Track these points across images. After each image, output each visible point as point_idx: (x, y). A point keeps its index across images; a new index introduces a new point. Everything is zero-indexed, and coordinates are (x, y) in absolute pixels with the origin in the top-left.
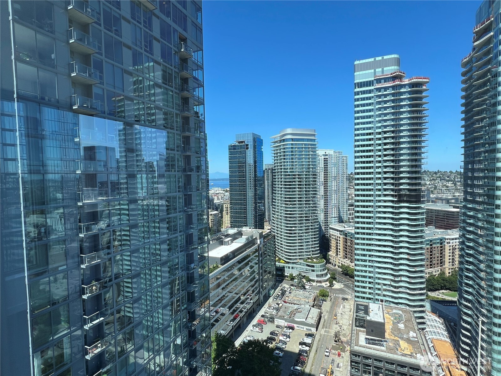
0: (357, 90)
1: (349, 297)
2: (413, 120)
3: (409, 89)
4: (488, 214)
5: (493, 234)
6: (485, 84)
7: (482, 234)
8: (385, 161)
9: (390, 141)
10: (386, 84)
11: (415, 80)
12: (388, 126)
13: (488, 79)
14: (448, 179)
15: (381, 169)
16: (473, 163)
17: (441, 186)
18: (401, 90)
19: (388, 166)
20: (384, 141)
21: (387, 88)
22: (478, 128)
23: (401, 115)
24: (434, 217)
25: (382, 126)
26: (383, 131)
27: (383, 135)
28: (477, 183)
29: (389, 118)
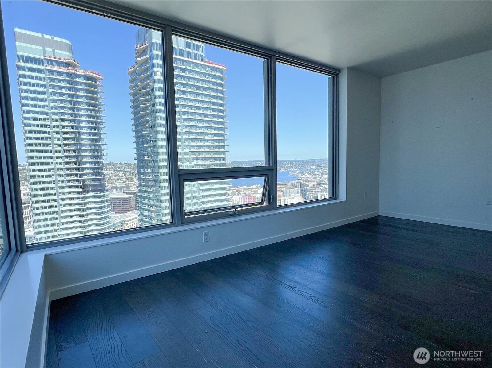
0: (21, 64)
2: (92, 112)
3: (85, 81)
4: (156, 194)
5: (161, 209)
6: (146, 94)
7: (154, 210)
8: (66, 151)
9: (69, 130)
10: (59, 68)
11: (89, 73)
12: (66, 114)
13: (149, 91)
14: (119, 169)
15: (62, 160)
16: (143, 155)
17: (114, 176)
18: (76, 80)
19: (69, 157)
20: (62, 129)
21: (61, 73)
22: (144, 128)
23: (78, 105)
24: (112, 205)
25: (58, 113)
26: (60, 118)
27: (61, 123)
28: (147, 171)
29: (66, 106)
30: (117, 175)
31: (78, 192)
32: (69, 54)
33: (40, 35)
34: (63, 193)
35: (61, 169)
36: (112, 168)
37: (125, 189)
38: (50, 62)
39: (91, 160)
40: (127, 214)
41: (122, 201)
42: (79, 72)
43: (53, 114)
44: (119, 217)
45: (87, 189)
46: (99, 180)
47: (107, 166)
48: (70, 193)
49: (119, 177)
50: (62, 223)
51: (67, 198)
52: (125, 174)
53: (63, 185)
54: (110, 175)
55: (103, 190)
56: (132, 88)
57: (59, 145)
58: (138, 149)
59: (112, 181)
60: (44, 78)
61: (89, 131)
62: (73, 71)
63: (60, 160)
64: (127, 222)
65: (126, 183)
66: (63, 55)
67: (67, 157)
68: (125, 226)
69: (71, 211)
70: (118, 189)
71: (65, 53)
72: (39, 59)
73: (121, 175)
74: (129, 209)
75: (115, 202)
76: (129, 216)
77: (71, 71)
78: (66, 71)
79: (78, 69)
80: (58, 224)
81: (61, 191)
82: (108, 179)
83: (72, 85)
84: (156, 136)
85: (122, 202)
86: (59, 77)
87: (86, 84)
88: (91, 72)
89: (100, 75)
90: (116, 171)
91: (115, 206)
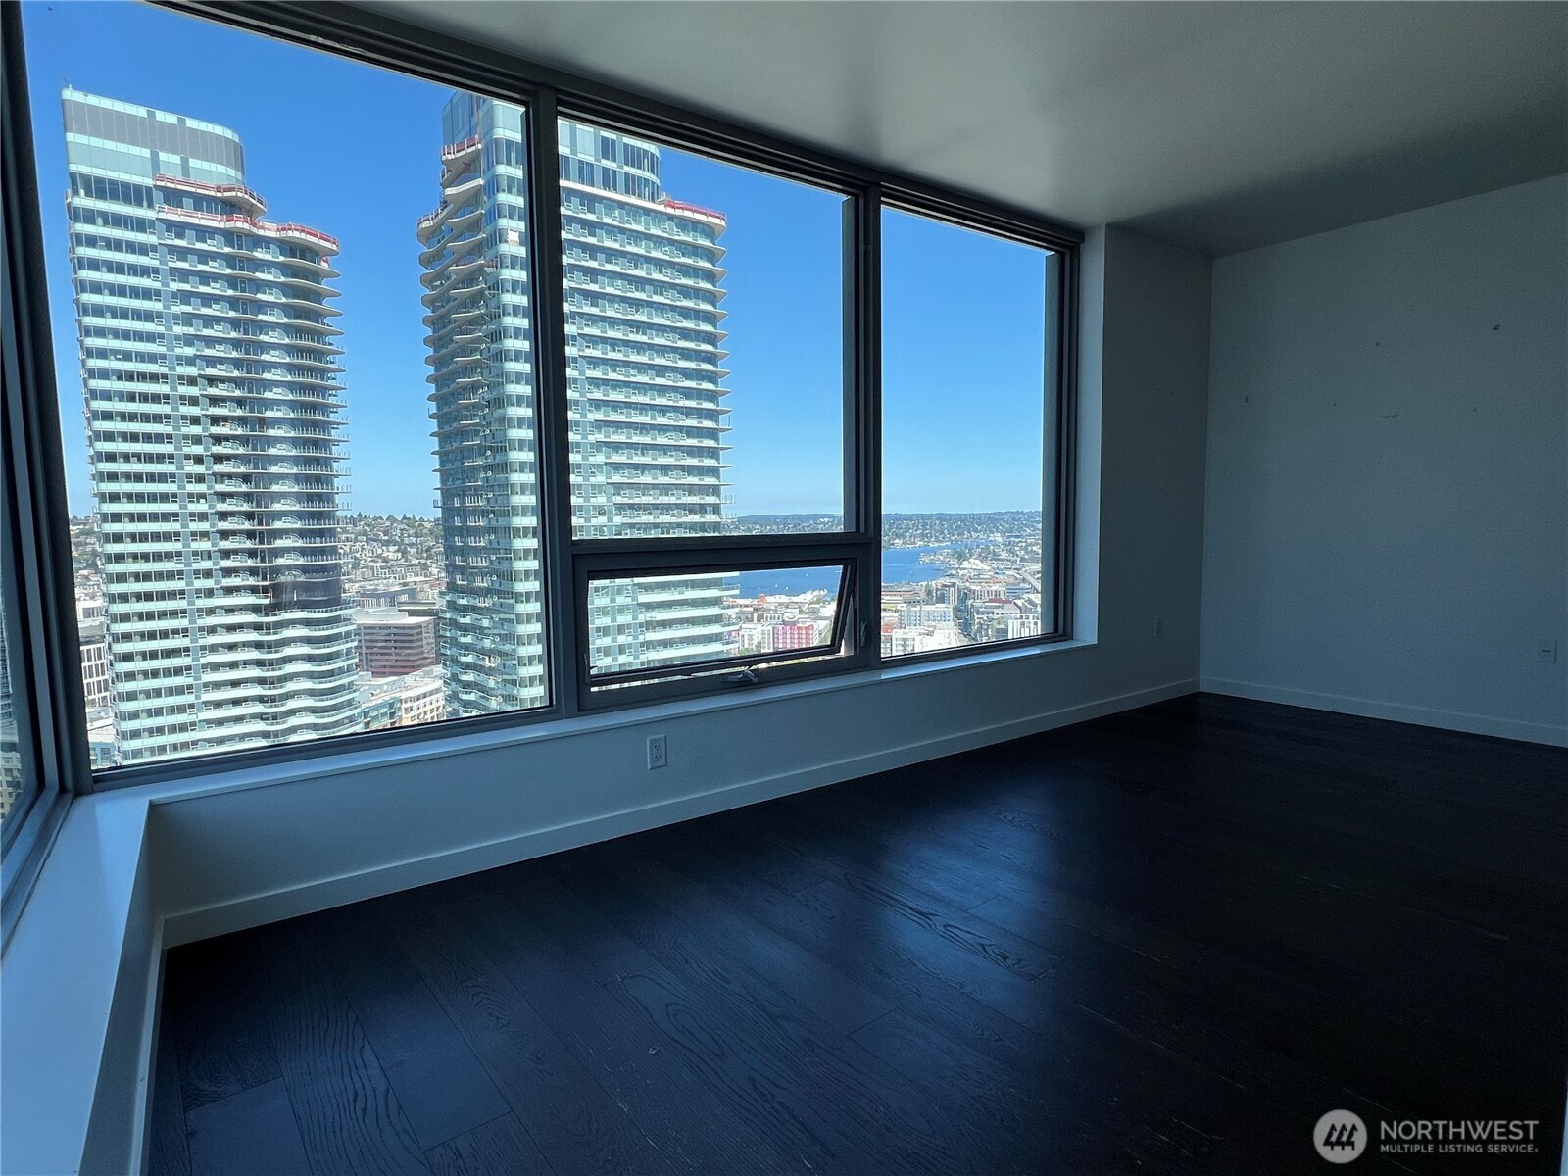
0: (83, 201)
2: (302, 356)
3: (282, 258)
4: (502, 616)
5: (516, 662)
6: (474, 301)
7: (493, 666)
8: (219, 477)
9: (230, 410)
10: (200, 216)
11: (297, 234)
12: (221, 360)
13: (482, 292)
14: (387, 538)
15: (207, 505)
16: (463, 494)
17: (370, 559)
18: (254, 253)
19: (231, 495)
20: (210, 409)
21: (206, 232)
22: (466, 407)
23: (260, 334)
24: (364, 648)
25: (196, 356)
26: (203, 373)
27: (206, 390)
28: (474, 544)
29: (221, 335)
30: (379, 556)
31: (256, 608)
32: (232, 172)
33: (142, 111)
34: (211, 611)
35: (205, 535)
36: (365, 533)
37: (404, 598)
38: (174, 197)
39: (297, 507)
40: (408, 679)
41: (392, 637)
42: (262, 228)
43: (182, 360)
44: (385, 687)
45: (285, 598)
46: (323, 569)
47: (350, 527)
48: (230, 610)
49: (386, 560)
50: (206, 703)
51: (221, 626)
52: (404, 553)
53: (209, 583)
54: (358, 555)
55: (335, 602)
56: (428, 282)
57: (199, 459)
58: (445, 474)
59: (363, 574)
60: (154, 248)
61: (292, 416)
62: (246, 226)
63: (202, 506)
64: (408, 705)
65: (408, 580)
66: (215, 174)
67: (224, 496)
68: (404, 716)
69: (233, 665)
70: (383, 600)
71: (222, 169)
72: (138, 188)
73: (391, 555)
74: (416, 664)
75: (371, 641)
76: (415, 684)
77: (239, 225)
78: (222, 225)
79: (260, 220)
80: (192, 706)
81: (203, 603)
82: (350, 566)
83: (242, 269)
84: (502, 432)
85: (395, 641)
86: (199, 246)
87: (284, 268)
88: (303, 231)
89: (329, 241)
90: (375, 544)
91: (371, 654)
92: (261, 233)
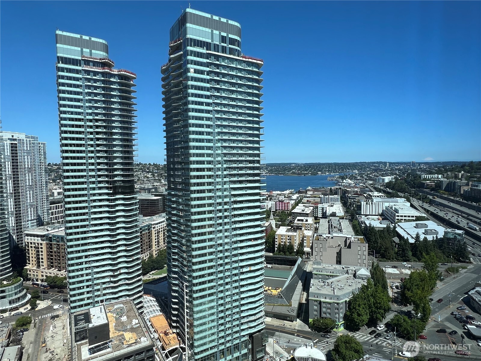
0: (61, 65)
1: (60, 312)
2: (124, 112)
3: (119, 80)
4: (186, 198)
5: (190, 213)
6: (179, 92)
7: (182, 215)
8: (98, 151)
9: (102, 130)
10: (94, 68)
11: (123, 73)
12: (100, 114)
13: (181, 89)
14: (148, 170)
15: (94, 160)
16: (174, 156)
17: (143, 177)
18: (111, 79)
19: (101, 157)
20: (96, 129)
21: (96, 73)
22: (176, 128)
23: (112, 105)
24: (141, 207)
25: (92, 113)
26: (94, 118)
27: (95, 123)
28: (177, 174)
29: (100, 106)
30: (146, 176)
31: (108, 194)
32: (105, 54)
33: (78, 36)
34: (94, 195)
35: (93, 170)
36: (141, 169)
37: (153, 190)
38: (87, 62)
39: (121, 161)
40: (154, 217)
41: (149, 203)
42: (113, 71)
43: (89, 114)
44: (147, 220)
45: (117, 191)
46: (129, 181)
47: (137, 167)
48: (100, 194)
49: (148, 178)
50: (92, 225)
51: (97, 200)
52: (154, 176)
53: (94, 186)
54: (139, 176)
55: (132, 192)
56: (163, 86)
57: (92, 146)
58: (168, 150)
59: (140, 182)
60: (81, 79)
61: (120, 131)
62: (108, 71)
63: (92, 161)
64: (154, 226)
65: (155, 184)
66: (99, 54)
67: (99, 158)
68: (153, 230)
69: (101, 212)
70: (146, 191)
71: (102, 53)
72: (77, 60)
73: (149, 176)
74: (157, 212)
75: (143, 204)
76: (156, 219)
77: (106, 70)
78: (101, 71)
79: (112, 69)
80: (88, 225)
81: (91, 192)
82: (137, 180)
83: (107, 84)
84: (187, 136)
85: (150, 205)
86: (94, 77)
87: (119, 84)
88: (125, 72)
89: (133, 74)
90: (145, 172)
91: (143, 209)
92: (113, 73)
